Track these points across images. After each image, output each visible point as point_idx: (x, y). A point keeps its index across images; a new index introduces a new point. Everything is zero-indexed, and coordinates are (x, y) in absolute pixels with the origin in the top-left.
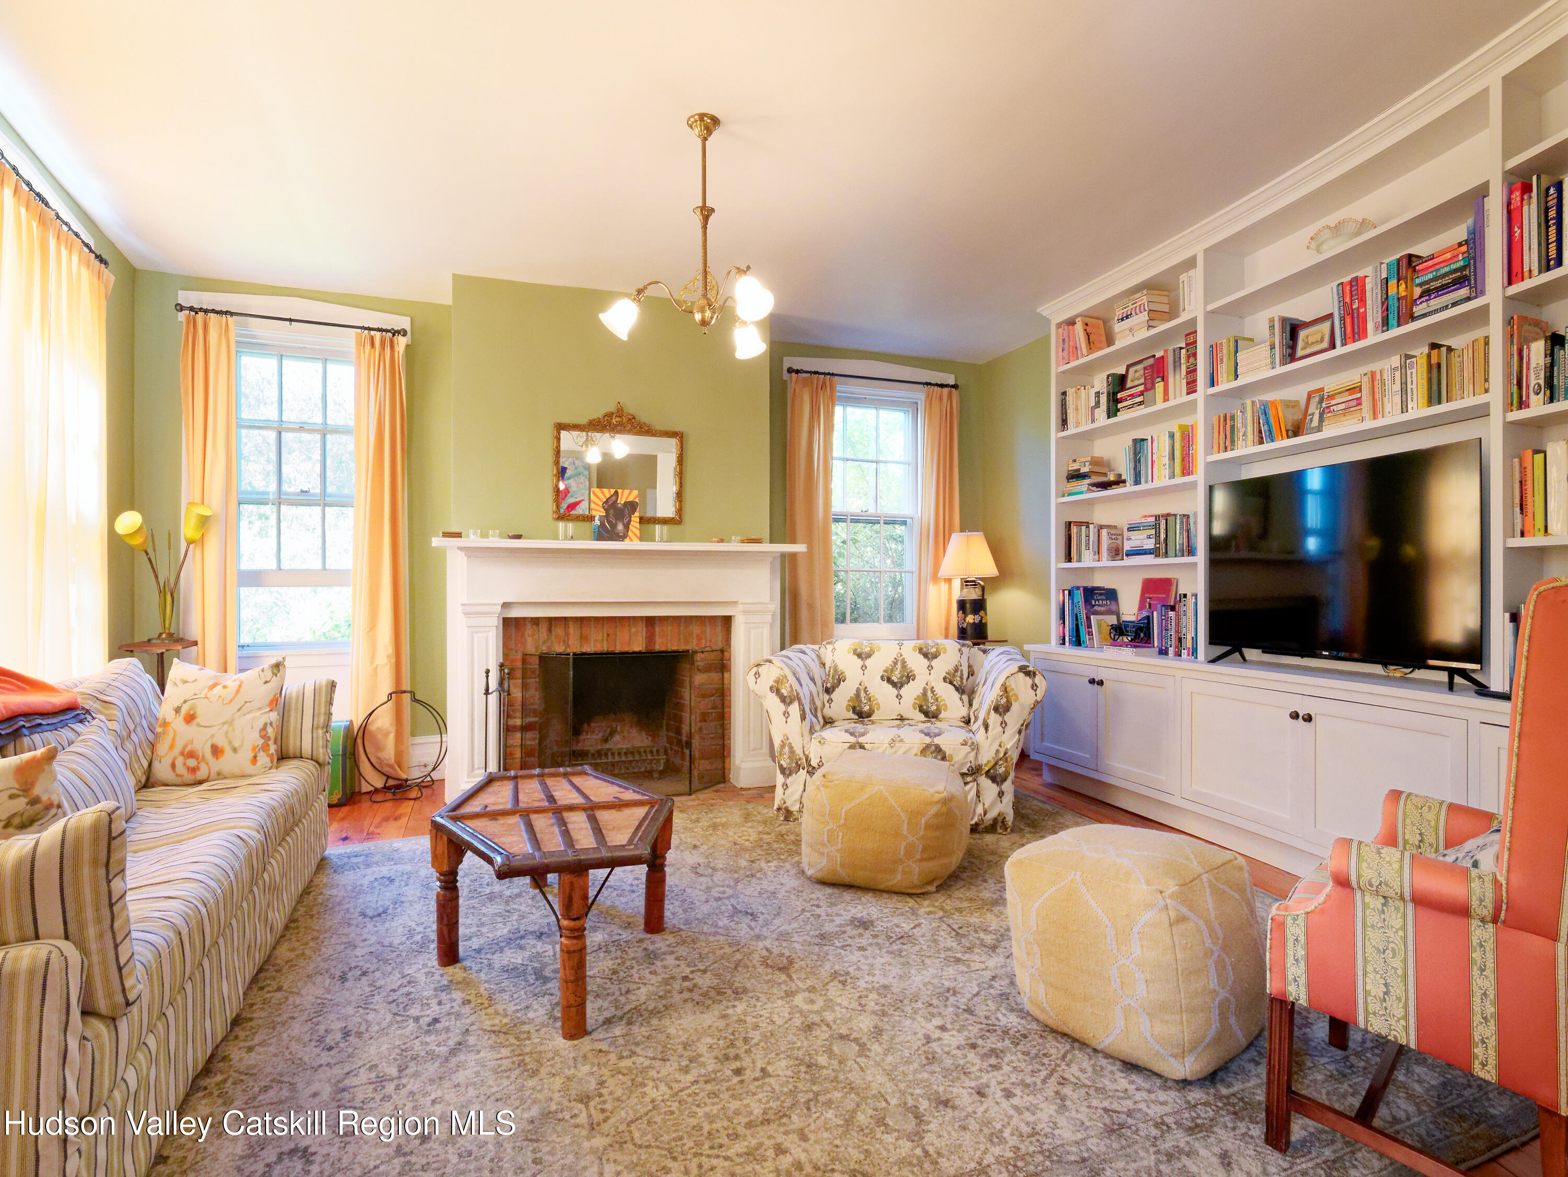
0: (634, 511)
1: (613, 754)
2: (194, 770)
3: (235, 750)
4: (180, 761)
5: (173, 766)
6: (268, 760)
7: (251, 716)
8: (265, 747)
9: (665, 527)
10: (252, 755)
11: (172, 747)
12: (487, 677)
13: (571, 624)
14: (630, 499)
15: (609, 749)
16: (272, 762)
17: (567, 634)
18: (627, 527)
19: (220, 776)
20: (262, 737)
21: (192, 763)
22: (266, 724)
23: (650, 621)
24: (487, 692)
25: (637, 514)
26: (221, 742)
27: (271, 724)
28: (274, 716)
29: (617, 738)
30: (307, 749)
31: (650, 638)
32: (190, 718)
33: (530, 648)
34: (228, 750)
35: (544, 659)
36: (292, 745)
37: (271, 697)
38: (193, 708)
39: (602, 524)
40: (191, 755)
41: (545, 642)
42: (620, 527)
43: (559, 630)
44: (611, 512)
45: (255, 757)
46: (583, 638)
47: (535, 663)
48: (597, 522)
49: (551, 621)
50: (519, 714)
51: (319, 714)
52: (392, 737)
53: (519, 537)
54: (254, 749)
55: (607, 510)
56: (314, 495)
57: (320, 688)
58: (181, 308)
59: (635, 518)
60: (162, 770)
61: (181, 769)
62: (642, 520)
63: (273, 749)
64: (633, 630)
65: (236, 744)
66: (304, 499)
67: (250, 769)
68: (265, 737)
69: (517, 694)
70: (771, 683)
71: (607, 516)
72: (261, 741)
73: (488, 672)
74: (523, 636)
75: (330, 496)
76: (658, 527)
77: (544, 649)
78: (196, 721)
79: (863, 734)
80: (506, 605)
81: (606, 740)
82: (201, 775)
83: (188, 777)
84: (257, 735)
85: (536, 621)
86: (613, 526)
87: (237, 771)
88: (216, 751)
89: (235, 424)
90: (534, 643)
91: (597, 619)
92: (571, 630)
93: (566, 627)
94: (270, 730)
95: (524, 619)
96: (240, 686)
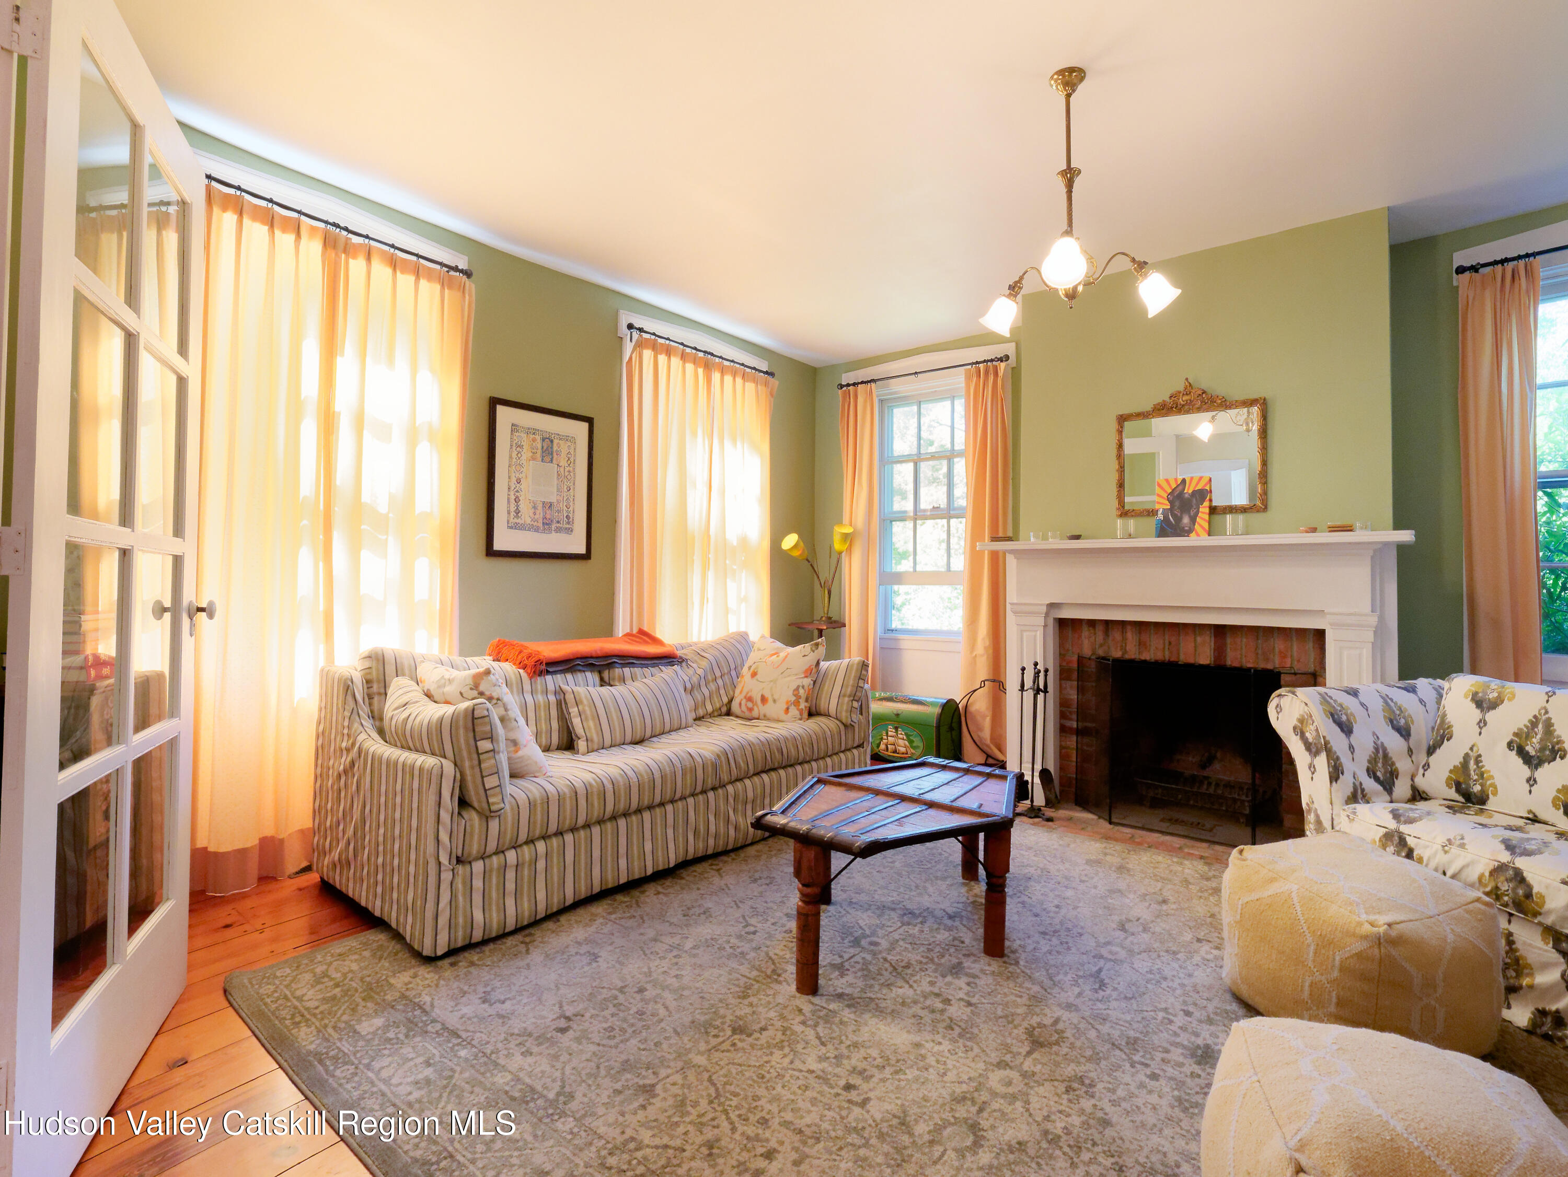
0: (1203, 500)
1: (1210, 784)
2: (751, 710)
3: (774, 701)
4: (744, 702)
5: (740, 704)
6: (797, 713)
7: (788, 679)
8: (796, 703)
9: (1241, 517)
10: (785, 707)
11: (741, 692)
12: (1023, 674)
13: (1129, 628)
14: (1199, 487)
15: (1207, 778)
16: (801, 714)
17: (1124, 639)
18: (1193, 520)
19: (766, 718)
20: (795, 695)
21: (750, 705)
22: (798, 687)
23: (1220, 631)
24: (1022, 688)
25: (1206, 504)
26: (767, 695)
27: (803, 687)
28: (808, 682)
29: (1217, 766)
30: (832, 711)
31: (1220, 651)
32: (754, 675)
33: (1087, 651)
34: (770, 700)
35: (1102, 661)
36: (823, 706)
37: (807, 667)
38: (757, 668)
39: (1166, 518)
40: (750, 699)
41: (1101, 646)
42: (1186, 520)
43: (1116, 635)
44: (1177, 504)
45: (788, 709)
46: (1142, 644)
47: (1092, 667)
48: (1161, 516)
49: (1107, 623)
50: (1074, 716)
51: (847, 686)
52: (988, 721)
53: (1078, 537)
54: (787, 703)
55: (1172, 503)
56: (943, 510)
57: (852, 665)
58: (841, 386)
59: (1204, 509)
60: (735, 707)
61: (744, 708)
62: (1213, 510)
63: (803, 705)
64: (1199, 639)
65: (776, 697)
66: (936, 513)
67: (783, 716)
68: (798, 697)
69: (1073, 695)
70: (1295, 722)
71: (1171, 510)
72: (793, 698)
73: (1023, 669)
74: (1080, 637)
75: (954, 509)
76: (1229, 517)
77: (1101, 652)
78: (757, 677)
79: (1410, 821)
80: (1052, 606)
81: (1204, 766)
82: (755, 713)
83: (747, 714)
84: (791, 693)
85: (1092, 623)
86: (1178, 519)
87: (775, 716)
88: (764, 700)
89: (887, 460)
90: (1088, 645)
91: (1157, 624)
92: (1129, 635)
93: (1123, 632)
94: (801, 691)
95: (1080, 621)
96: (786, 657)
